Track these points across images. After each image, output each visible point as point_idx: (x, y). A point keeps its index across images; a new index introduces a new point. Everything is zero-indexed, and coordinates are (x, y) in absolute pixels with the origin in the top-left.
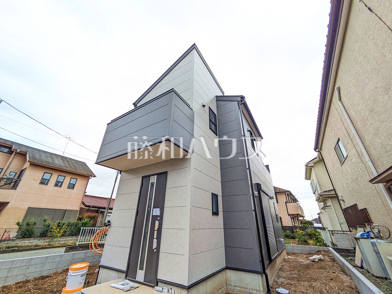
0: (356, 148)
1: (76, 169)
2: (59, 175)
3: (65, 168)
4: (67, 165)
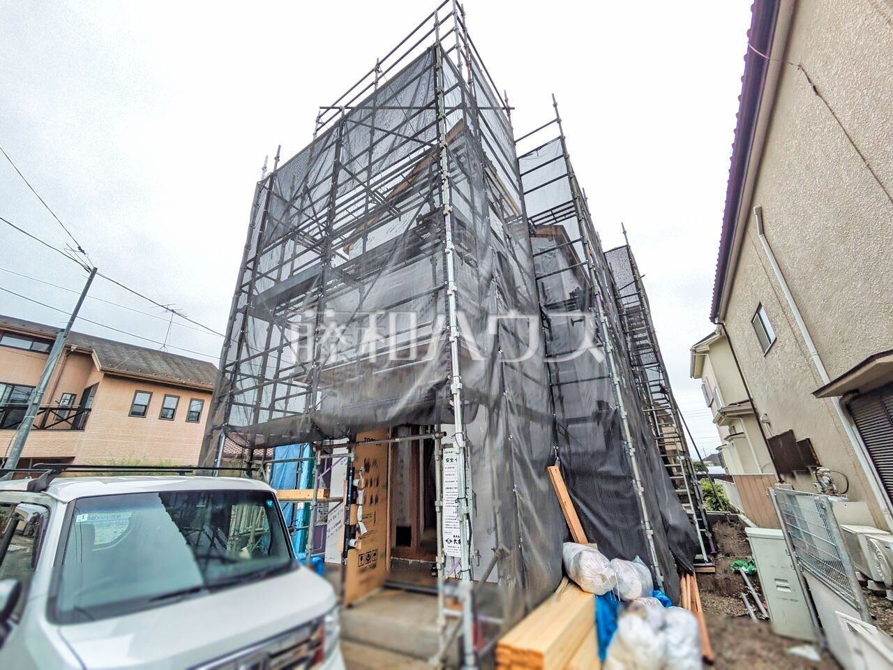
0: (792, 326)
1: (199, 381)
2: (166, 396)
3: (177, 380)
4: (178, 372)
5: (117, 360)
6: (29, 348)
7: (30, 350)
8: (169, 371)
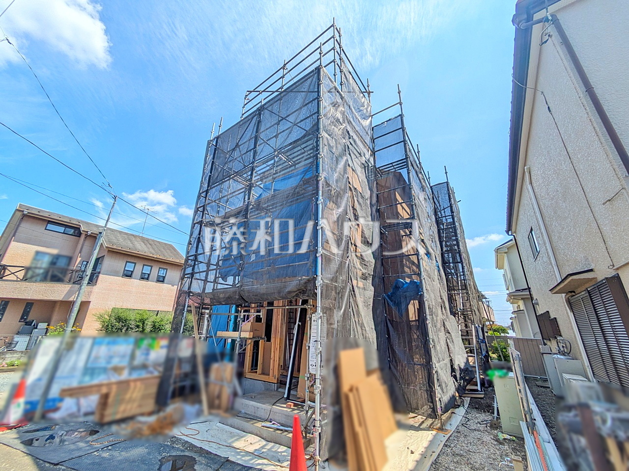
0: (545, 244)
1: (165, 257)
2: (144, 265)
3: (151, 255)
4: (151, 250)
5: (115, 241)
6: (63, 232)
7: (64, 233)
8: (146, 250)
